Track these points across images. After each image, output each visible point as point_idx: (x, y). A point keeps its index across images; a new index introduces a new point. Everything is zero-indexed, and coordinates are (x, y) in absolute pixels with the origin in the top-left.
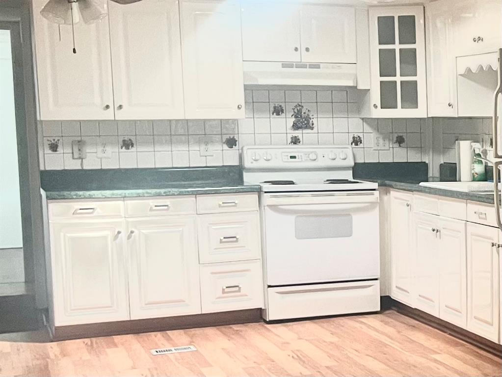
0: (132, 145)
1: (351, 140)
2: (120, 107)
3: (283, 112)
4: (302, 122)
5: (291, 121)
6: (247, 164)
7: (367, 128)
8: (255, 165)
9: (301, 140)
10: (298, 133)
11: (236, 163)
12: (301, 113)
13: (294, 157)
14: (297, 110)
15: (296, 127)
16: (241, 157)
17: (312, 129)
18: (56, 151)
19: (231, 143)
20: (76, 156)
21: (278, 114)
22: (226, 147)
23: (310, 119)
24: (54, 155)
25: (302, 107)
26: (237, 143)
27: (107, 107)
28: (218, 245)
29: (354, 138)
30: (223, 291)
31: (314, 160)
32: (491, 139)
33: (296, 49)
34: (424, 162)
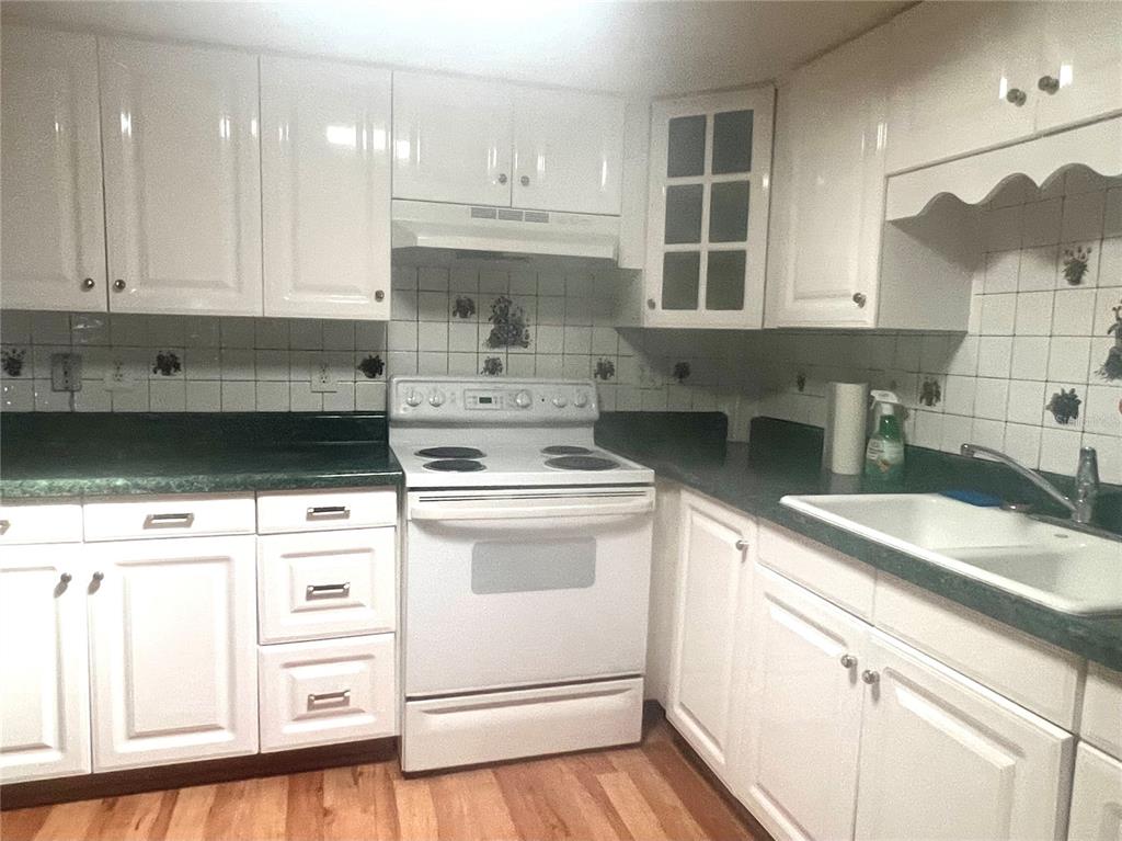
0: (177, 367)
1: (594, 368)
2: (121, 285)
3: (473, 312)
4: (508, 332)
5: (487, 329)
6: (400, 410)
7: (626, 349)
8: (412, 414)
9: (504, 365)
10: (499, 353)
12: (507, 314)
13: (488, 400)
14: (501, 307)
15: (496, 340)
16: (386, 396)
17: (525, 345)
18: (18, 374)
19: (373, 367)
20: (59, 385)
21: (464, 315)
22: (362, 377)
23: (524, 327)
24: (13, 381)
25: (510, 302)
26: (384, 367)
28: (302, 602)
29: (600, 365)
30: (311, 706)
31: (525, 407)
32: (926, 385)
33: (503, 180)
34: (721, 413)
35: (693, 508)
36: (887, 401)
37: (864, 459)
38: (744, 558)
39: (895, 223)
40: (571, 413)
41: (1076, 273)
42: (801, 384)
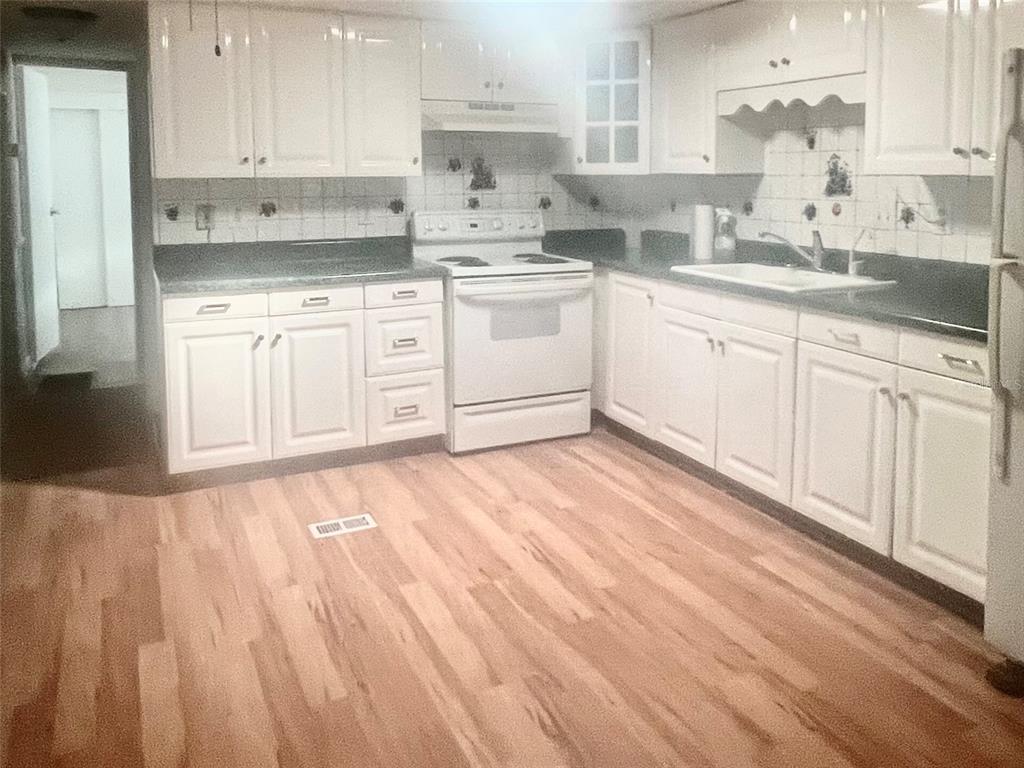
0: (274, 210)
1: (538, 202)
2: (263, 161)
3: (460, 168)
4: (483, 180)
5: (470, 178)
6: (419, 234)
7: (559, 188)
8: (429, 236)
9: (480, 203)
10: (478, 194)
11: (402, 233)
12: (481, 168)
13: (475, 226)
14: (477, 164)
15: (475, 186)
16: (409, 226)
17: (494, 188)
18: (175, 219)
19: (397, 206)
20: (201, 226)
21: (454, 170)
22: (390, 213)
23: (492, 176)
24: (173, 224)
25: (483, 160)
26: (405, 206)
27: (246, 160)
28: (390, 350)
29: (542, 200)
30: (396, 414)
31: (499, 229)
32: (746, 205)
33: (487, 85)
34: (620, 229)
35: (618, 282)
36: (724, 214)
37: (714, 249)
38: (652, 303)
39: (723, 117)
40: (528, 232)
41: (811, 143)
42: (673, 207)
